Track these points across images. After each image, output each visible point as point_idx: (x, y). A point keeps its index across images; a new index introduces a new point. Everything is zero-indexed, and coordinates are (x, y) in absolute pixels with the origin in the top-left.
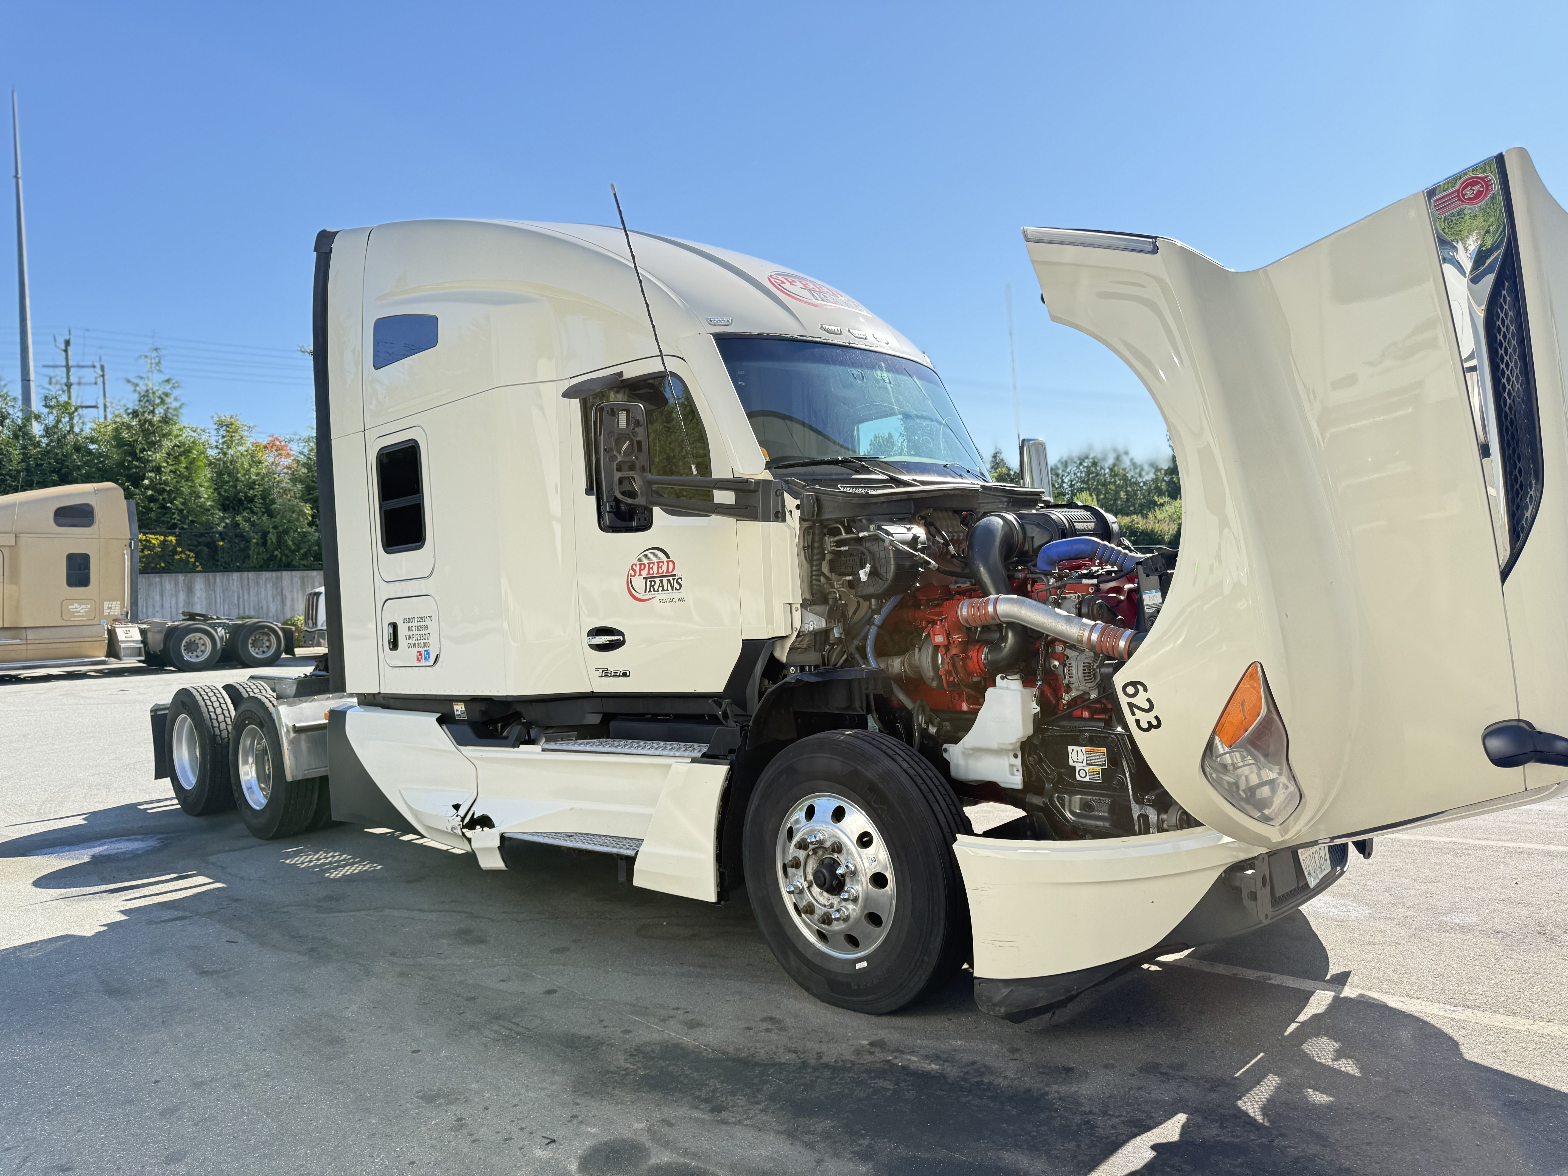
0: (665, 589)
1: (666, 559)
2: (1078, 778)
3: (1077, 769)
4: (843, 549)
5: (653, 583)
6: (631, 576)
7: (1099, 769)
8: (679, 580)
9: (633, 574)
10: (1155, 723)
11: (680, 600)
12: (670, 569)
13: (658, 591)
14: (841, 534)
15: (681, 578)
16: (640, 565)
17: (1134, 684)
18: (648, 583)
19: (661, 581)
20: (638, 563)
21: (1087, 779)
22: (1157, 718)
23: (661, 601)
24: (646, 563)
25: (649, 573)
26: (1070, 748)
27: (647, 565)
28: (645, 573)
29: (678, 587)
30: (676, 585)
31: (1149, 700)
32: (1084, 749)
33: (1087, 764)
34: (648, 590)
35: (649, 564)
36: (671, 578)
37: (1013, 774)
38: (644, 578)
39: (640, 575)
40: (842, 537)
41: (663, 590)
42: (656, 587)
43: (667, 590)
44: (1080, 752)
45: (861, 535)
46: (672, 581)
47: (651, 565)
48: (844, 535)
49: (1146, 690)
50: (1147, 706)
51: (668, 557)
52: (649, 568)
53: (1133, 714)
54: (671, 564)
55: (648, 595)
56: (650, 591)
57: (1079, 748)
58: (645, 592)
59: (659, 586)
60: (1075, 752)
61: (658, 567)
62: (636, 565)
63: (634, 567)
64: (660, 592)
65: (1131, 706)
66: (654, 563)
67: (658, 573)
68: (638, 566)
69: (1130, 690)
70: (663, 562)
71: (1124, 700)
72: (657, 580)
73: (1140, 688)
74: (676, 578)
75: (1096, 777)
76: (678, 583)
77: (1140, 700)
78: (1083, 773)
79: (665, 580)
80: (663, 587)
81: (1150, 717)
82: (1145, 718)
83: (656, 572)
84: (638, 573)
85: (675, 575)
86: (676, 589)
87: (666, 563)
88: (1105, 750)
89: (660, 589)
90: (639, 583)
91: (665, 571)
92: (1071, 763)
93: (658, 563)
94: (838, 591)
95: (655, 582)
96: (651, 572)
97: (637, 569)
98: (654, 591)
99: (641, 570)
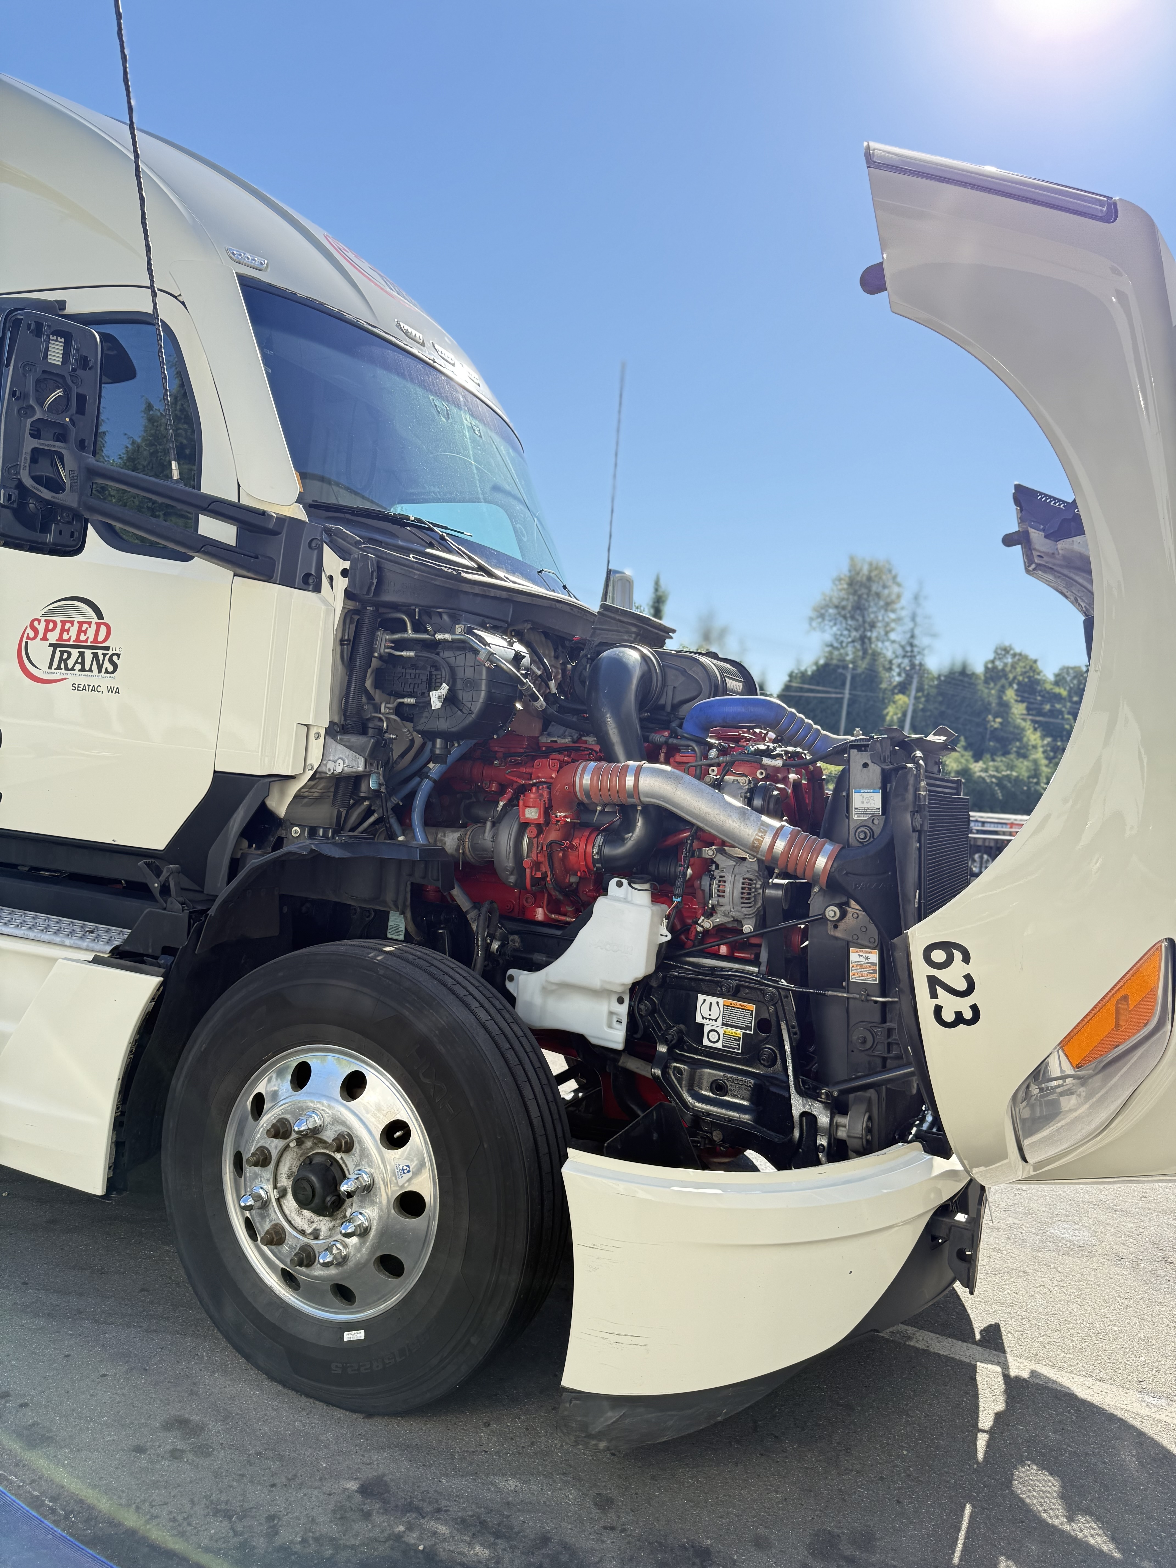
0: (87, 668)
1: (95, 619)
2: (706, 1042)
3: (707, 1029)
4: (405, 653)
5: (65, 656)
6: (28, 637)
7: (739, 1033)
8: (115, 658)
9: (32, 635)
10: (968, 1015)
11: (110, 690)
12: (101, 637)
13: (73, 669)
14: (405, 630)
15: (119, 656)
16: (47, 622)
17: (947, 946)
18: (58, 654)
19: (82, 655)
20: (43, 619)
21: (719, 1045)
22: (975, 1008)
23: (75, 687)
24: (58, 620)
25: (60, 638)
26: (701, 997)
27: (59, 625)
28: (53, 637)
29: (111, 669)
30: (107, 665)
31: (968, 978)
32: (721, 1001)
33: (723, 1024)
34: (55, 665)
35: (63, 623)
36: (100, 652)
37: (610, 1026)
38: (51, 645)
39: (45, 638)
40: (405, 636)
41: (83, 669)
42: (70, 663)
43: (90, 670)
44: (714, 1006)
45: (439, 636)
46: (101, 657)
47: (67, 626)
48: (410, 634)
49: (966, 959)
50: (962, 986)
51: (100, 615)
52: (63, 630)
53: (934, 995)
54: (103, 630)
55: (54, 675)
56: (59, 668)
57: (713, 1000)
58: (50, 667)
59: (76, 662)
60: (707, 1004)
61: (80, 631)
62: (39, 621)
63: (36, 624)
64: (76, 672)
65: (933, 982)
66: (72, 623)
67: (78, 639)
68: (43, 624)
69: (939, 956)
70: (90, 624)
71: (921, 972)
72: (75, 652)
73: (958, 955)
74: (110, 652)
75: (734, 1044)
76: (111, 661)
77: (954, 976)
78: (714, 1036)
79: (88, 654)
80: (83, 663)
81: (964, 1006)
82: (951, 1006)
83: (74, 638)
84: (41, 635)
85: (108, 648)
86: (107, 672)
87: (94, 627)
88: (753, 1007)
89: (78, 667)
90: (40, 652)
91: (91, 639)
92: (699, 1019)
93: (81, 624)
94: (387, 718)
95: (70, 654)
96: (65, 637)
97: (41, 628)
98: (67, 668)
99: (47, 630)
